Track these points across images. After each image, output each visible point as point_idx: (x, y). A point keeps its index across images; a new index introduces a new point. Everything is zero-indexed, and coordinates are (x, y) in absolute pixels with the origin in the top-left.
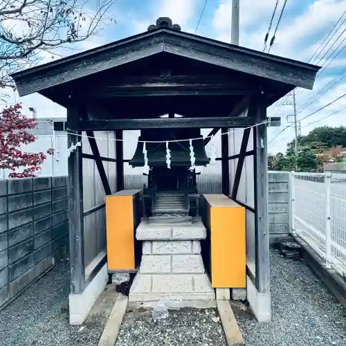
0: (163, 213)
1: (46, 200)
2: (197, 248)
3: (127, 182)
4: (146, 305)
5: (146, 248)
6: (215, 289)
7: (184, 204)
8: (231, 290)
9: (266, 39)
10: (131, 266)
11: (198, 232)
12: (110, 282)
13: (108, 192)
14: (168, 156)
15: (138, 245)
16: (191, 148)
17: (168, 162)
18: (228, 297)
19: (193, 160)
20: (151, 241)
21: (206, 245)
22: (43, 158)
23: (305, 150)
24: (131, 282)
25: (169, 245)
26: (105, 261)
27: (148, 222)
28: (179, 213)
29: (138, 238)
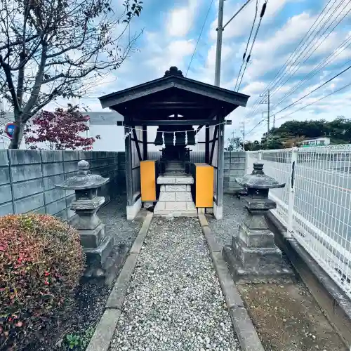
0: (171, 171)
1: (105, 164)
2: (189, 188)
3: (149, 155)
4: (162, 216)
5: (162, 189)
6: (197, 208)
7: (182, 166)
8: (206, 208)
9: (244, 57)
10: (154, 199)
11: (190, 180)
12: (143, 206)
13: (140, 160)
14: (175, 139)
15: (158, 187)
16: (186, 135)
17: (174, 142)
18: (204, 212)
19: (186, 141)
20: (165, 185)
21: (193, 187)
22: (94, 141)
23: (276, 139)
24: (154, 207)
25: (174, 187)
26: (140, 196)
27: (163, 175)
28: (180, 171)
29: (158, 182)
